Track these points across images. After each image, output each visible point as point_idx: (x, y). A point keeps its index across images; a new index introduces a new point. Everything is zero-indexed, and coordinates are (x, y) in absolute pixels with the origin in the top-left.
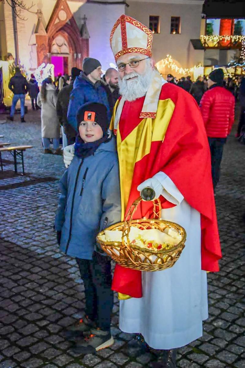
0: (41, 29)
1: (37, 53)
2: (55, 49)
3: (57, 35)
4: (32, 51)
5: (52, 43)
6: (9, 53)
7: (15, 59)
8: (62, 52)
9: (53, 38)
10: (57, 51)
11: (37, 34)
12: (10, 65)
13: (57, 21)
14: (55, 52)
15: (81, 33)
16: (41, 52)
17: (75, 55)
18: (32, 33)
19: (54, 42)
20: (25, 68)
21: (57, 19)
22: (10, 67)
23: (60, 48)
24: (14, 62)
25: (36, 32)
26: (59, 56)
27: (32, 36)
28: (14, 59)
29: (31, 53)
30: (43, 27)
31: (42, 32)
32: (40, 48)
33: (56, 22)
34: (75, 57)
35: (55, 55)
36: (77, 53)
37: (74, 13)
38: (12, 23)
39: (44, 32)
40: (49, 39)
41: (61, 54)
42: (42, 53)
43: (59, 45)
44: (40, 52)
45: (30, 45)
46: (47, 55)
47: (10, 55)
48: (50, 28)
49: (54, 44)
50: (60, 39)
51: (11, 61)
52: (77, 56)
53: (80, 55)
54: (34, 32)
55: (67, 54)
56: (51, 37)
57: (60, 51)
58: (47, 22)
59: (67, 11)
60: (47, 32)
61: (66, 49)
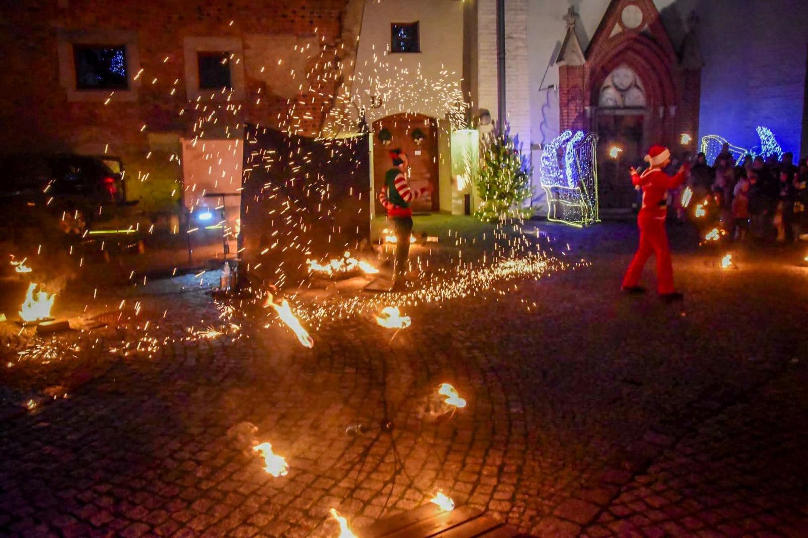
0: (573, 51)
1: (560, 107)
2: (609, 96)
3: (616, 66)
4: (548, 104)
5: (602, 84)
6: (481, 110)
7: (495, 123)
8: (628, 102)
9: (606, 71)
10: (616, 101)
11: (563, 63)
12: (483, 138)
13: (617, 29)
14: (611, 103)
15: (680, 56)
16: (570, 104)
17: (661, 110)
18: (551, 63)
19: (608, 81)
20: (522, 143)
21: (617, 25)
22: (483, 142)
23: (622, 96)
24: (494, 131)
25: (560, 59)
26: (618, 112)
27: (550, 68)
28: (493, 123)
29: (545, 108)
30: (578, 46)
31: (577, 59)
32: (568, 95)
33: (613, 33)
34: (661, 115)
35: (607, 112)
36: (665, 105)
37: (665, 10)
38: (494, 39)
39: (579, 57)
40: (593, 73)
41: (626, 108)
42: (572, 106)
43: (622, 88)
44: (567, 105)
45: (544, 89)
46: (585, 111)
47: (486, 114)
48: (596, 48)
49: (608, 87)
50: (624, 75)
51: (487, 129)
52: (666, 112)
53: (672, 110)
54: (556, 60)
55: (641, 108)
56: (598, 69)
57: (624, 101)
58: (590, 35)
59: (646, 5)
60: (587, 58)
61: (637, 97)
